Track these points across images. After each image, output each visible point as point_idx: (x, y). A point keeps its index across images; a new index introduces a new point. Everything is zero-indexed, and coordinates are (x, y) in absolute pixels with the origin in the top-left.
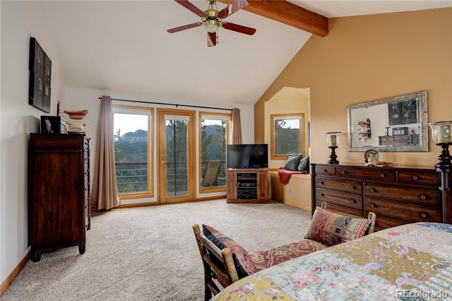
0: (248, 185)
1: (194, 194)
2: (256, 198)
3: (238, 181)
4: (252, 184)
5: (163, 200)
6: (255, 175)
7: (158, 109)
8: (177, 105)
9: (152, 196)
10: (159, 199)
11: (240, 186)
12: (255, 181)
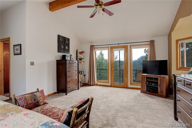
0: (153, 84)
1: (127, 85)
2: (158, 93)
3: (147, 81)
4: (156, 84)
5: (113, 85)
6: (157, 79)
7: (110, 47)
8: (119, 44)
9: (109, 83)
10: (111, 84)
11: (148, 84)
12: (157, 83)
